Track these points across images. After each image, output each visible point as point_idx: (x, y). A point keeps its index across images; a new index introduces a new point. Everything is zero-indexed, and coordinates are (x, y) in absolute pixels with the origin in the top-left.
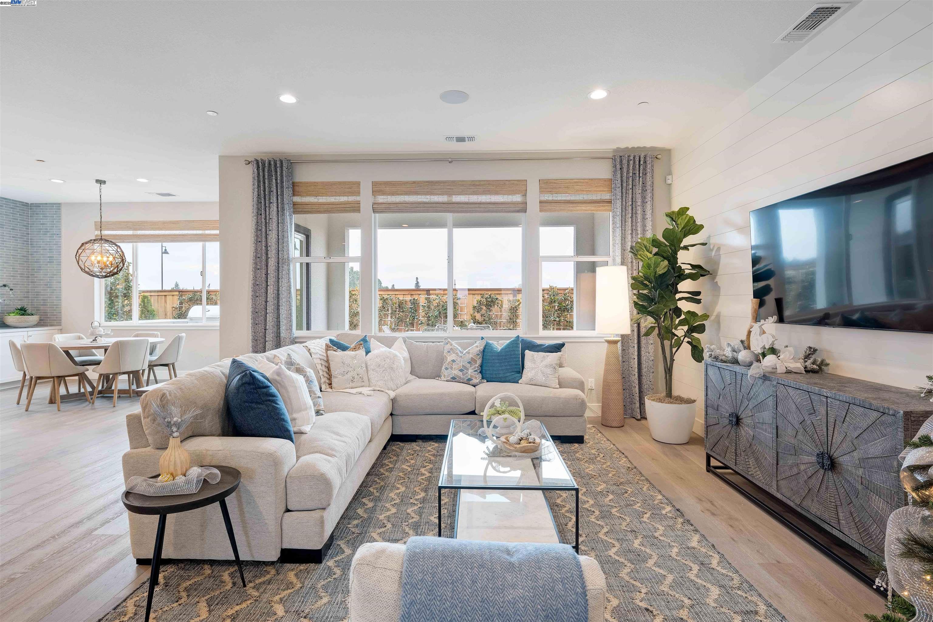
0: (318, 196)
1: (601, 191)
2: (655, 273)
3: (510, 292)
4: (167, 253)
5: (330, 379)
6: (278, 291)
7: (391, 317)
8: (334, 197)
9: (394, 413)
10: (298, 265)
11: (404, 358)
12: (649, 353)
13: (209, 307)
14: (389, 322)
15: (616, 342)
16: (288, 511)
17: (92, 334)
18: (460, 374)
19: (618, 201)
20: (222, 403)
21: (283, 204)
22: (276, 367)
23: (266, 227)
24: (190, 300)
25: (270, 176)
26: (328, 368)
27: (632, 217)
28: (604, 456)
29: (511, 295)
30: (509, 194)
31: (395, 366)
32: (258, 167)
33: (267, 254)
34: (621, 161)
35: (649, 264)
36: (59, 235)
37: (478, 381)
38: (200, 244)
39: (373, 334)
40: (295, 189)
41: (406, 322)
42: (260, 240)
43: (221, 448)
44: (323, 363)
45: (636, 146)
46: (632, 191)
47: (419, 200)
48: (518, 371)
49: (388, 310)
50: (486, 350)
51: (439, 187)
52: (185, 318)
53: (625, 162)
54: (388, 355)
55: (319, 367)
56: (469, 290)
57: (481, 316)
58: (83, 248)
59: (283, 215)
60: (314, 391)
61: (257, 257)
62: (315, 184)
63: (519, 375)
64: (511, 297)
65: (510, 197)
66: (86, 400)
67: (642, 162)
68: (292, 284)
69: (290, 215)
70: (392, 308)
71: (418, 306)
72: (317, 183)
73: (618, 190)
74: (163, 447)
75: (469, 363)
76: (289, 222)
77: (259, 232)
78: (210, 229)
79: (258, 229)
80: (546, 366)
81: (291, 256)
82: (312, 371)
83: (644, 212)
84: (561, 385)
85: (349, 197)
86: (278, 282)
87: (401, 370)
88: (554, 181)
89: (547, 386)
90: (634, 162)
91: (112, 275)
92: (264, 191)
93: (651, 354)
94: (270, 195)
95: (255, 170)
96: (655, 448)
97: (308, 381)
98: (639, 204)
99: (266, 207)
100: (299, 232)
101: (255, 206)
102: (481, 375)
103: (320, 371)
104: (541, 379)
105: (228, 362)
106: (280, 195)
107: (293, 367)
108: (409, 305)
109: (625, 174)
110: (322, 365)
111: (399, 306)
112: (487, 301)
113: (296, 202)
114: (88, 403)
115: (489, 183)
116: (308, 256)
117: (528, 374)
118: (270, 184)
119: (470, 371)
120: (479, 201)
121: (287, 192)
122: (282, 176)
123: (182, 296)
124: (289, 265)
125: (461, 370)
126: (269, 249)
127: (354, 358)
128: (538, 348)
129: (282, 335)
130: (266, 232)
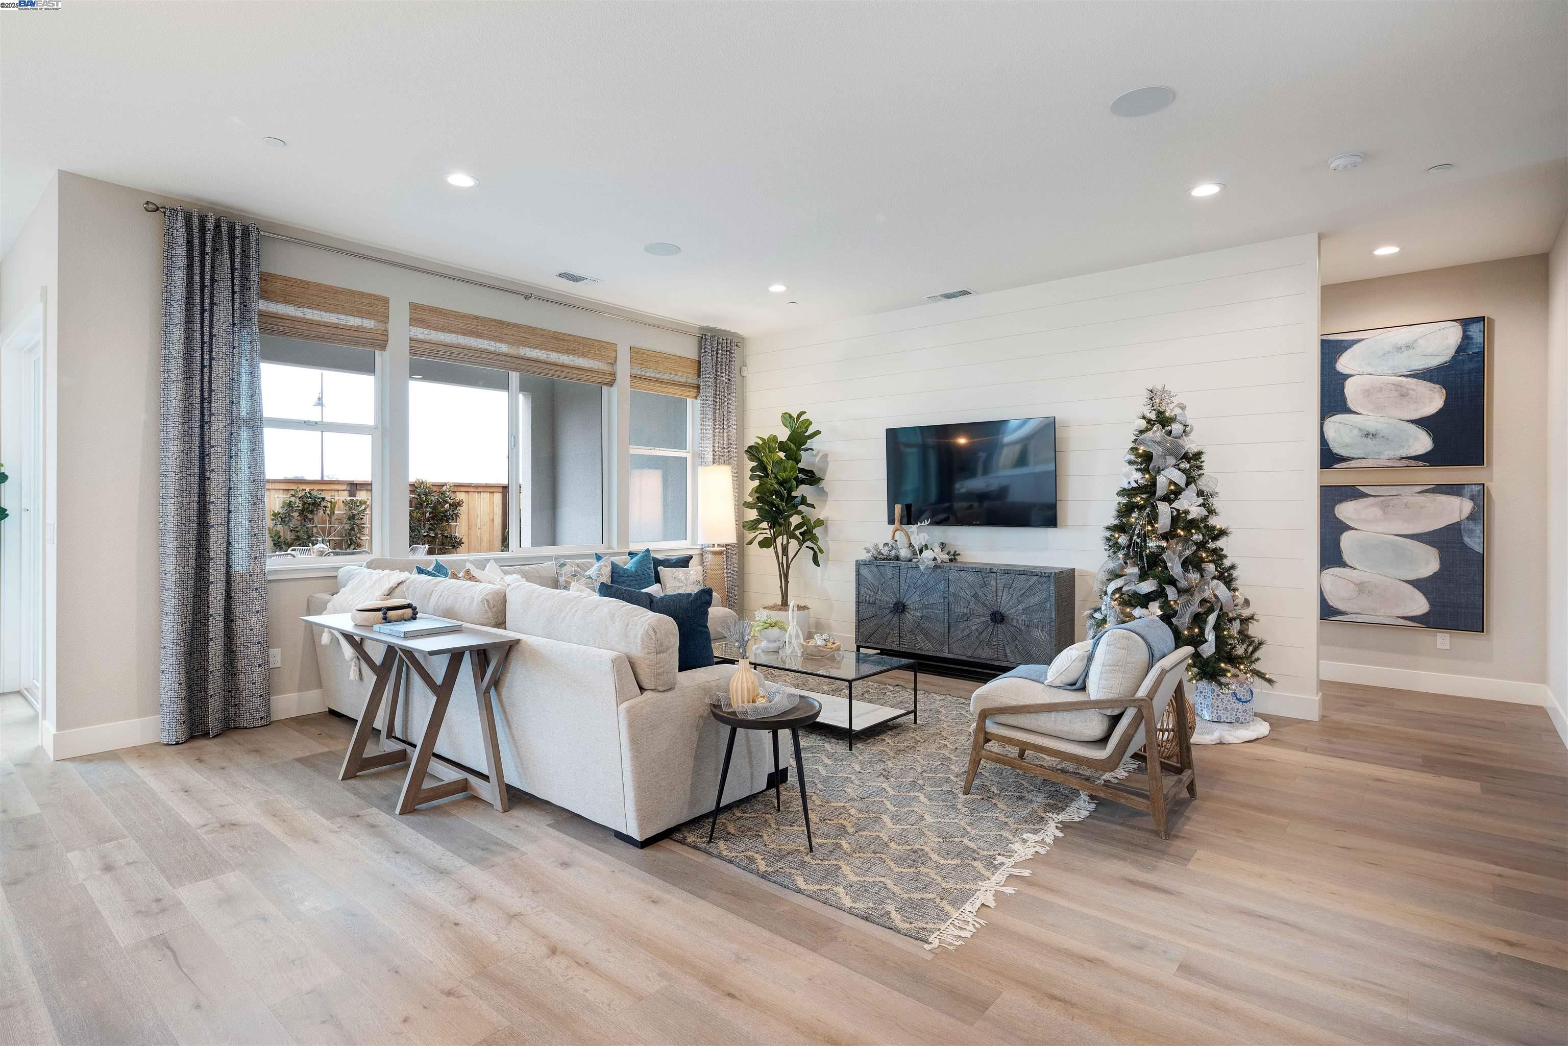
62: (304, 285)
72: (308, 283)
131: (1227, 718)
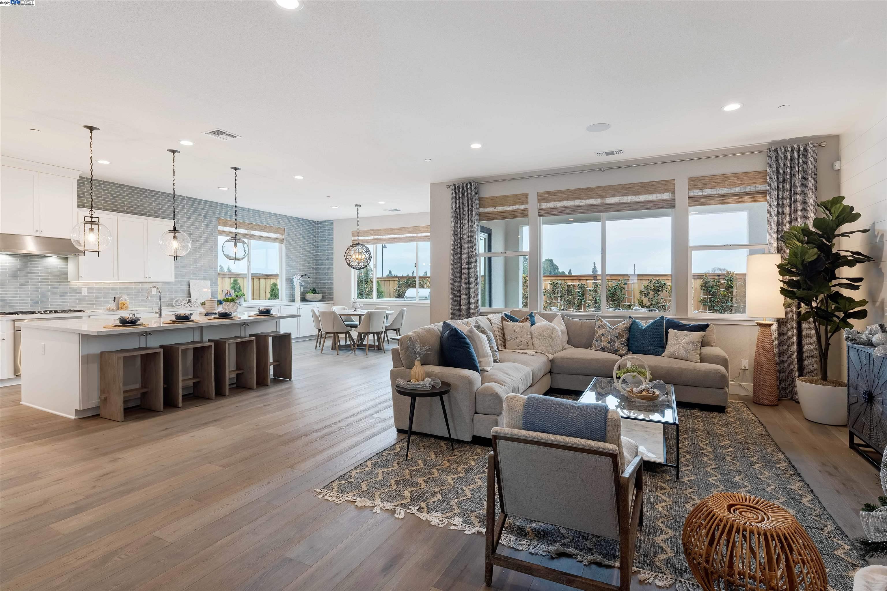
0: (497, 207)
1: (755, 183)
2: (803, 261)
4: (386, 248)
5: (504, 342)
6: (469, 278)
7: (561, 300)
8: (509, 207)
9: (552, 371)
10: (482, 259)
11: (561, 331)
12: (812, 338)
13: (420, 290)
14: (559, 305)
15: (769, 326)
16: (476, 413)
17: (353, 306)
18: (608, 345)
19: (774, 192)
20: (439, 347)
21: (472, 214)
22: (468, 328)
23: (461, 232)
24: (406, 284)
25: (463, 194)
26: (503, 334)
27: (790, 206)
28: (740, 424)
30: (658, 193)
31: (554, 336)
32: (455, 189)
33: (461, 251)
34: (777, 154)
35: (795, 252)
36: (332, 241)
37: (624, 352)
38: (414, 244)
39: (539, 311)
40: (481, 203)
41: (574, 304)
42: (456, 241)
43: (440, 371)
44: (500, 331)
45: (794, 137)
46: (791, 181)
47: (576, 204)
48: (661, 346)
49: (558, 293)
50: (632, 328)
51: (593, 192)
52: (403, 297)
53: (781, 153)
54: (549, 327)
55: (497, 333)
56: (639, 275)
57: (649, 300)
58: (348, 250)
59: (472, 222)
60: (492, 347)
61: (454, 254)
63: (662, 349)
65: (659, 195)
66: (351, 350)
67: (801, 152)
68: (478, 273)
69: (477, 222)
70: (561, 292)
71: (586, 290)
73: (773, 180)
74: (410, 367)
75: (616, 337)
76: (476, 227)
77: (456, 236)
78: (421, 233)
79: (455, 234)
80: (688, 343)
81: (477, 253)
82: (491, 333)
83: (805, 200)
84: (703, 360)
85: (520, 206)
86: (469, 271)
87: (558, 339)
88: (703, 178)
89: (688, 360)
90: (793, 153)
91: (364, 268)
92: (459, 206)
93: (813, 339)
94: (463, 209)
95: (454, 192)
96: (803, 426)
97: (489, 339)
98: (799, 192)
99: (460, 217)
100: (483, 232)
101: (453, 217)
102: (627, 347)
103: (497, 336)
104: (682, 353)
105: (441, 324)
106: (470, 208)
107: (479, 329)
108: (578, 290)
109: (781, 165)
110: (499, 332)
111: (568, 290)
112: (655, 286)
113: (481, 213)
114: (352, 351)
115: (638, 185)
116: (490, 252)
117: (670, 349)
118: (463, 201)
119: (617, 344)
120: (629, 201)
121: (475, 206)
122: (471, 194)
123: (400, 281)
124: (476, 259)
125: (609, 343)
126: (462, 247)
127: (521, 328)
128: (682, 328)
129: (471, 310)
130: (461, 236)
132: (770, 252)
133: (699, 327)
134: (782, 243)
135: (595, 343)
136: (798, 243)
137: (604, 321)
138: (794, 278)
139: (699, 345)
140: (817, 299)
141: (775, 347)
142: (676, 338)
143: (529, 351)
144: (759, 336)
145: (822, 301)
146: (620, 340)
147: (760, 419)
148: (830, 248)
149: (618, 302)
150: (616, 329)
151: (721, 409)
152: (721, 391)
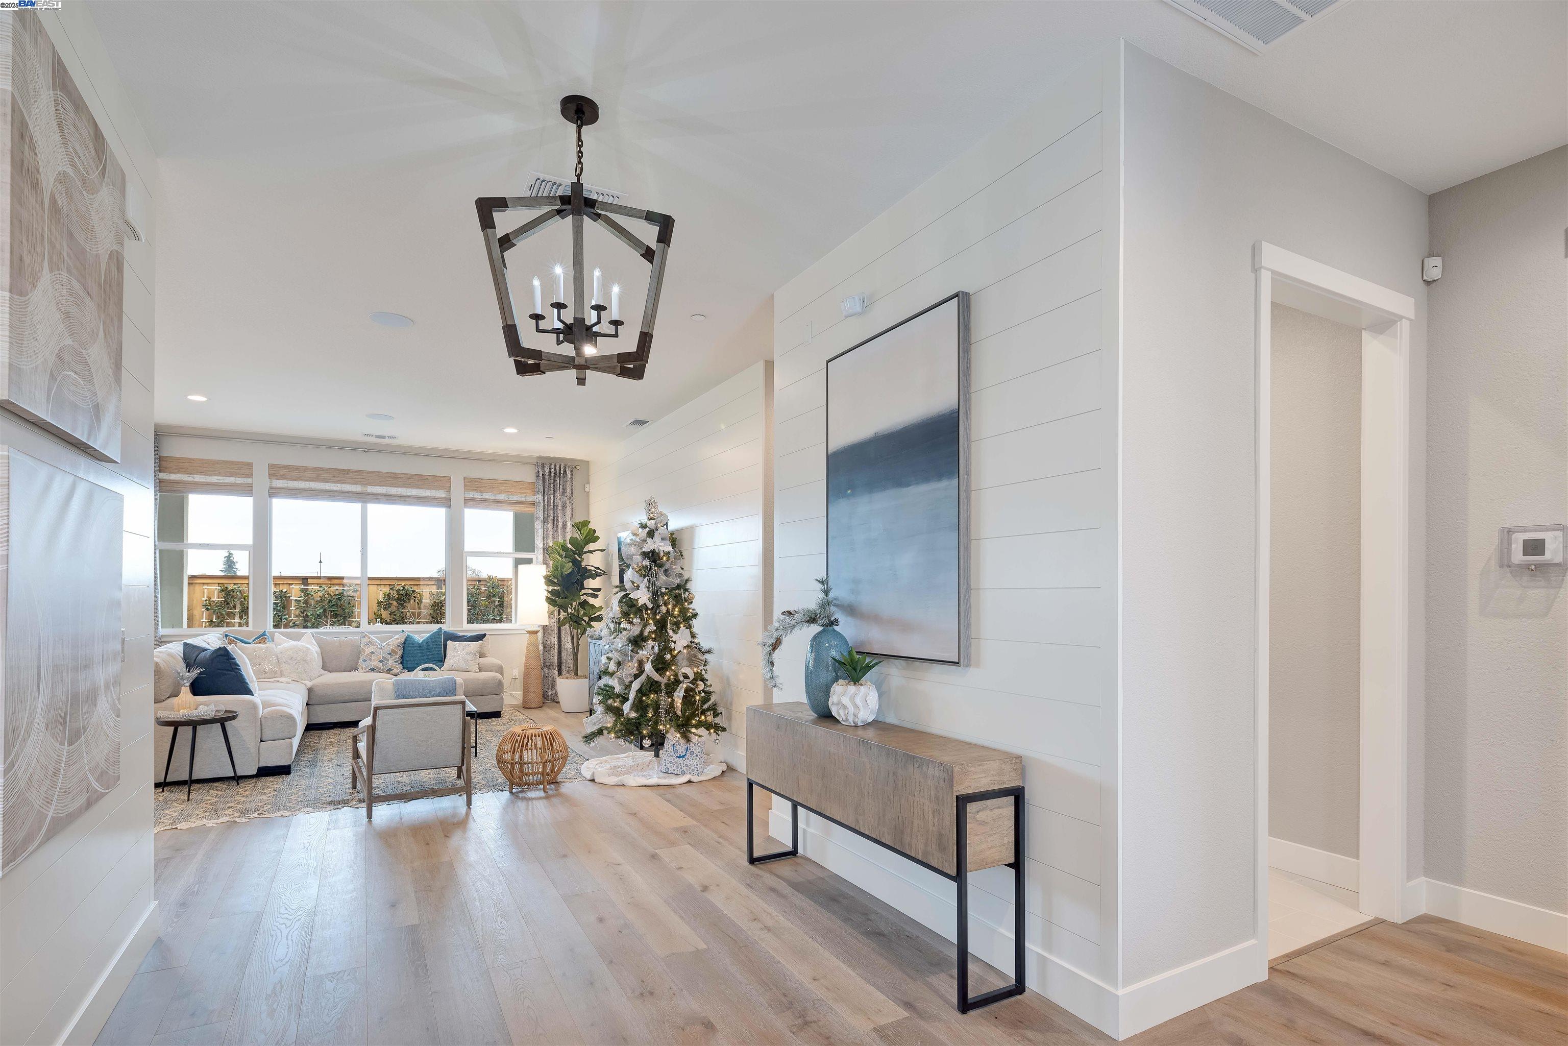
1: (525, 493)
2: (562, 573)
3: (433, 583)
8: (216, 477)
9: (311, 702)
12: (568, 642)
15: (536, 632)
16: (263, 740)
18: (380, 664)
19: (541, 504)
27: (553, 520)
29: (434, 587)
31: (307, 660)
34: (543, 468)
35: (556, 565)
37: (398, 670)
40: (162, 464)
45: (557, 456)
46: (554, 496)
47: (328, 488)
48: (441, 660)
50: (407, 642)
53: (547, 469)
54: (301, 648)
57: (390, 614)
62: (191, 461)
63: (442, 662)
64: (434, 590)
65: (433, 491)
67: (562, 472)
71: (289, 601)
72: (194, 459)
73: (540, 493)
75: (389, 654)
80: (467, 653)
83: (564, 517)
84: (481, 670)
85: (237, 479)
87: (314, 663)
88: (479, 480)
89: (468, 671)
90: (555, 470)
98: (560, 508)
102: (401, 664)
104: (462, 665)
109: (547, 481)
112: (399, 594)
113: (162, 479)
115: (411, 476)
117: (449, 662)
119: (391, 662)
120: (398, 493)
125: (381, 661)
128: (460, 639)
131: (674, 770)
132: (537, 563)
133: (477, 637)
134: (547, 555)
135: (362, 664)
136: (558, 557)
137: (372, 637)
138: (555, 588)
139: (478, 655)
140: (572, 606)
141: (541, 652)
142: (455, 649)
143: (281, 679)
144: (528, 644)
145: (575, 608)
146: (393, 658)
147: (530, 717)
148: (580, 562)
149: (344, 618)
150: (389, 645)
151: (496, 715)
152: (498, 697)
